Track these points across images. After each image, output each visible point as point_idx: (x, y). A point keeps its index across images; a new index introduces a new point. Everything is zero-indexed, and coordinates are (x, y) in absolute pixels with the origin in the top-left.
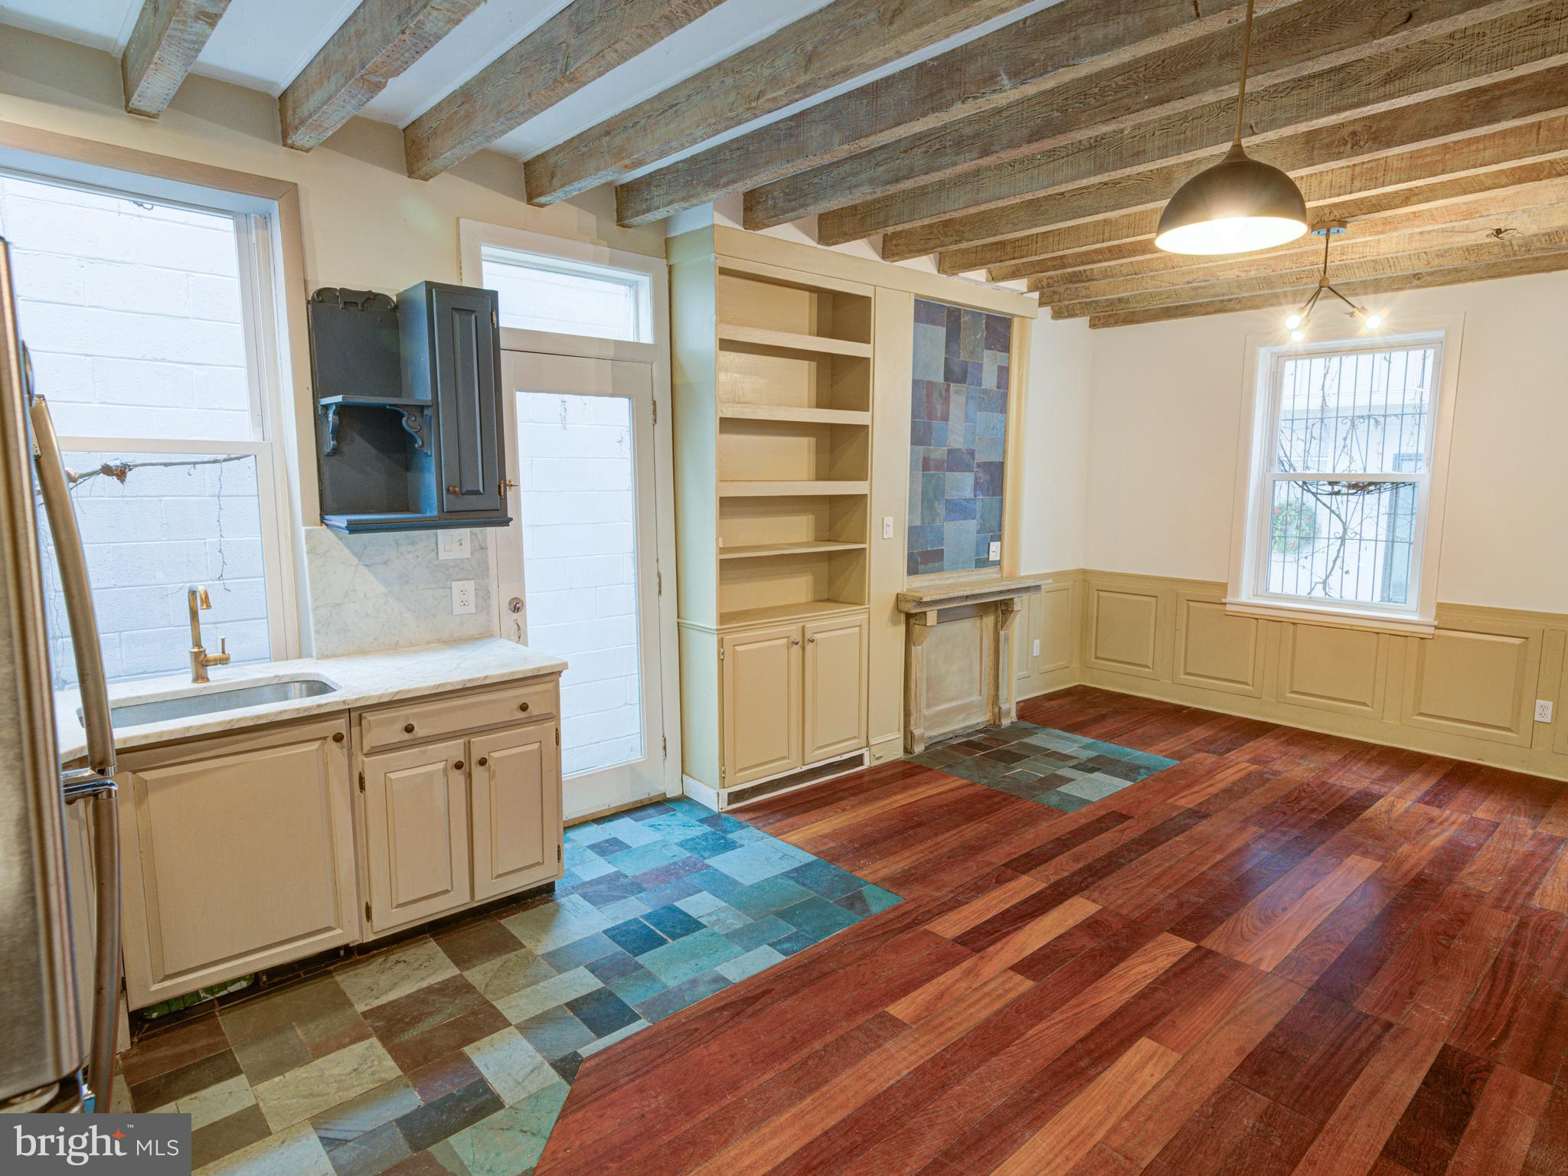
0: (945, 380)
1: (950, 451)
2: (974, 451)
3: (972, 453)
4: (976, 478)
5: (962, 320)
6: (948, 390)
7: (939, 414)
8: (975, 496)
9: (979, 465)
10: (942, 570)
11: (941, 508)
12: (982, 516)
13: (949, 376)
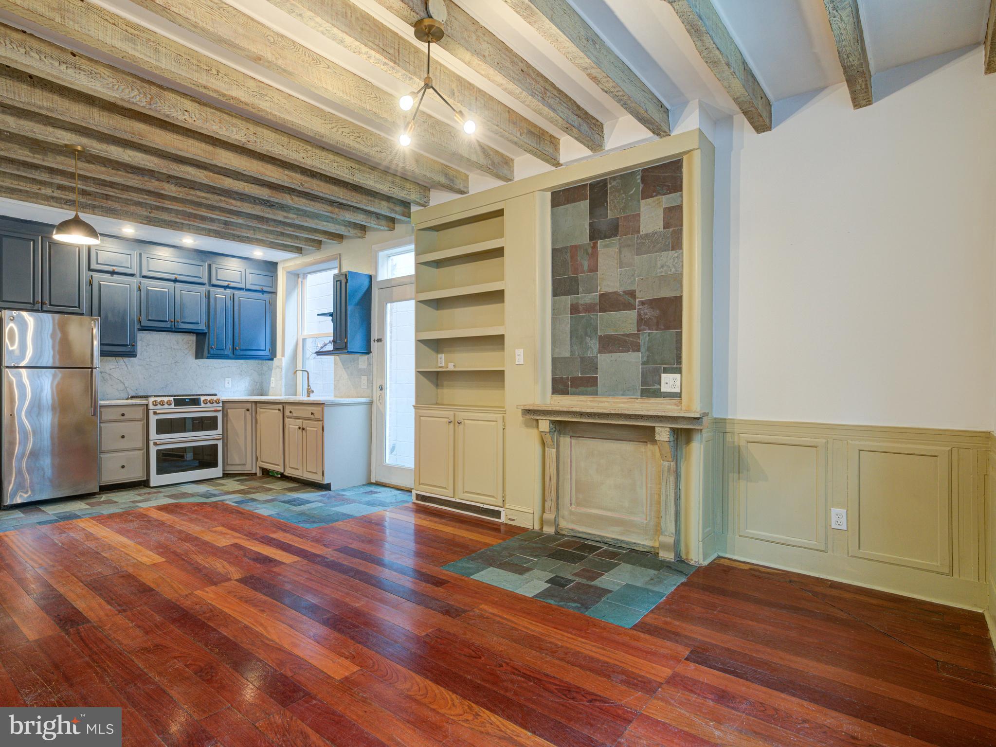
0: (591, 240)
1: (602, 296)
2: (635, 291)
3: (632, 294)
4: (639, 315)
5: (609, 186)
6: (595, 247)
7: (586, 268)
8: (638, 331)
9: (643, 303)
10: (597, 394)
11: (594, 345)
12: (648, 349)
13: (595, 234)
